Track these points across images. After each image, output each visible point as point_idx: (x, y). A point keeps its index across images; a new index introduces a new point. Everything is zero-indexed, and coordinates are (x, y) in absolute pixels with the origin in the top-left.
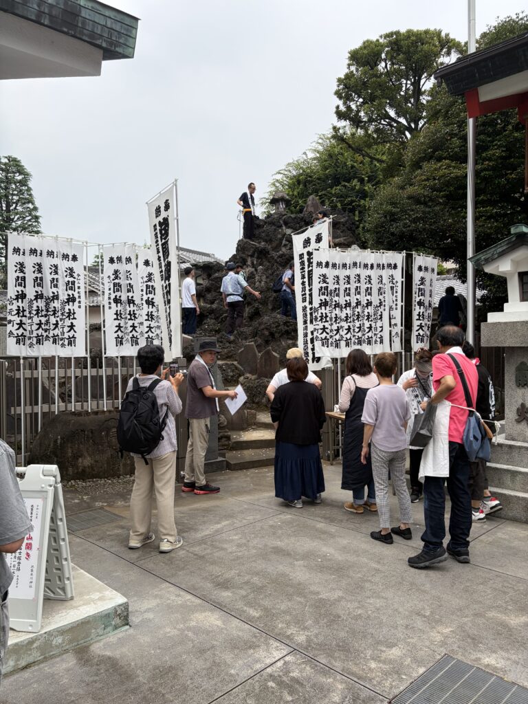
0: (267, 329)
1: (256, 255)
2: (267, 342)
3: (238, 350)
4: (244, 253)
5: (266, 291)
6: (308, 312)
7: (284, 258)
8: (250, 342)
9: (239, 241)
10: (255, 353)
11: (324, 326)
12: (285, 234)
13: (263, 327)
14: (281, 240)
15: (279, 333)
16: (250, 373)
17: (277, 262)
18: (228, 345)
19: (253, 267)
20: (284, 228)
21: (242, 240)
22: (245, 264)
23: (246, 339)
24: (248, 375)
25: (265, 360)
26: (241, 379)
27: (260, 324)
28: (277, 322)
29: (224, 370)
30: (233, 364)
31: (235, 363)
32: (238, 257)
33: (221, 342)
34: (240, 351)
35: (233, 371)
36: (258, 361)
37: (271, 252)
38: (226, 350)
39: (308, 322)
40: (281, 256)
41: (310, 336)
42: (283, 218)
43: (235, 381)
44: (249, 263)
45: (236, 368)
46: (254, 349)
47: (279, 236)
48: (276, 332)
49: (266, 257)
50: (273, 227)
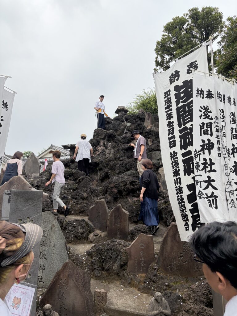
0: (116, 187)
1: (107, 138)
2: (116, 199)
3: (90, 206)
4: (98, 137)
5: (114, 160)
6: (180, 159)
7: (126, 139)
8: (100, 199)
9: (95, 130)
10: (105, 210)
11: (209, 177)
12: (126, 126)
13: (112, 185)
14: (124, 129)
15: (126, 191)
16: (100, 229)
17: (121, 142)
18: (81, 201)
19: (104, 147)
20: (125, 122)
21: (97, 129)
22: (99, 145)
23: (97, 196)
24: (98, 232)
25: (115, 217)
26: (91, 236)
27: (110, 183)
28: (124, 181)
29: (74, 227)
30: (84, 220)
31: (86, 218)
32: (94, 140)
33: (76, 199)
34: (91, 207)
35: (83, 228)
36: (108, 218)
37: (117, 136)
38: (79, 206)
39: (182, 172)
40: (123, 138)
41: (186, 192)
42: (125, 116)
43: (85, 238)
44: (102, 144)
45: (87, 224)
46: (104, 205)
47: (122, 127)
48: (124, 190)
49: (113, 140)
50: (118, 122)
